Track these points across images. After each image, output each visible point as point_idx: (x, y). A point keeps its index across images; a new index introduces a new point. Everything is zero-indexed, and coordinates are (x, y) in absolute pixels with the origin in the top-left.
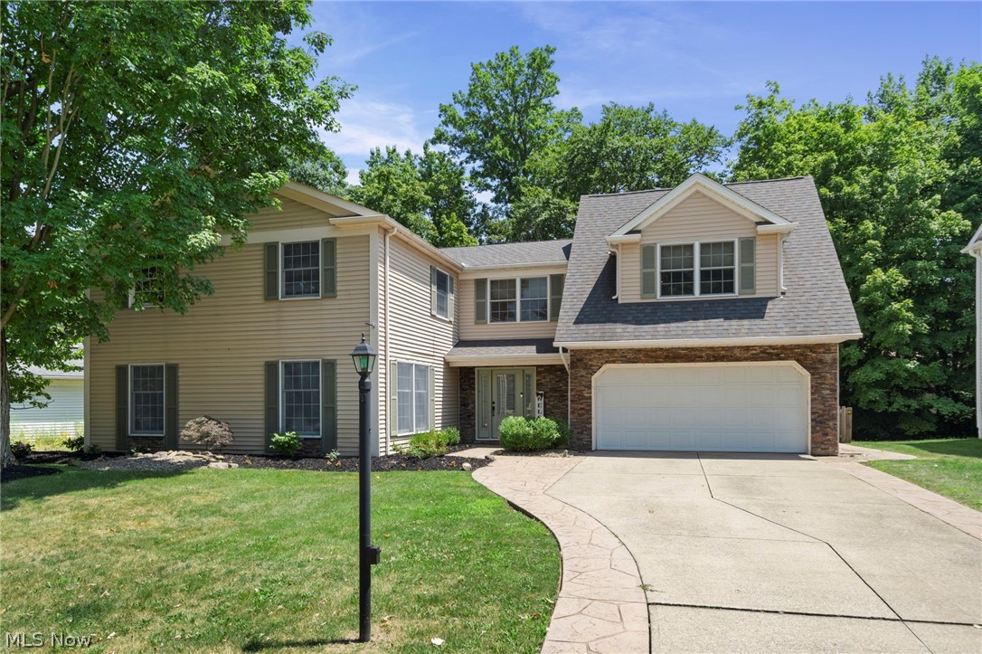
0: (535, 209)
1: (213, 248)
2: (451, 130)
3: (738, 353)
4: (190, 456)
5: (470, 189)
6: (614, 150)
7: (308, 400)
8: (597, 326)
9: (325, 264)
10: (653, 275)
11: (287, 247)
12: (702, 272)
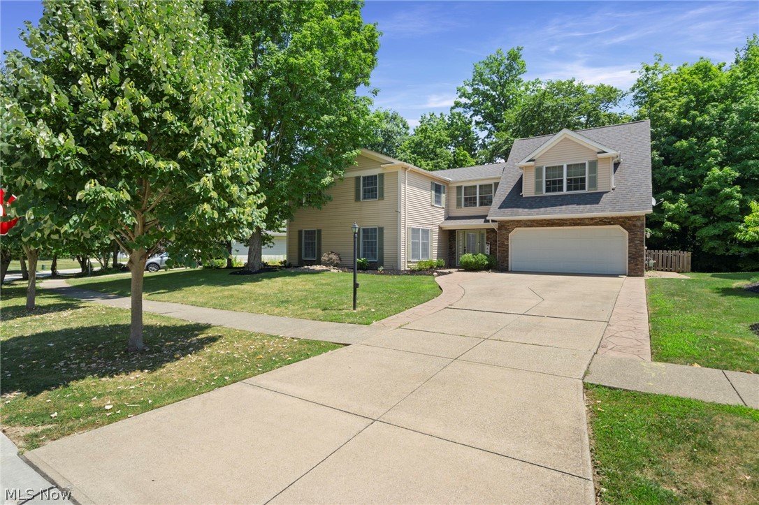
0: (500, 144)
1: (331, 184)
2: (464, 100)
3: (587, 221)
4: (324, 268)
5: (475, 130)
6: (547, 108)
7: (372, 245)
8: (510, 209)
9: (379, 185)
10: (541, 182)
11: (364, 178)
12: (568, 180)
